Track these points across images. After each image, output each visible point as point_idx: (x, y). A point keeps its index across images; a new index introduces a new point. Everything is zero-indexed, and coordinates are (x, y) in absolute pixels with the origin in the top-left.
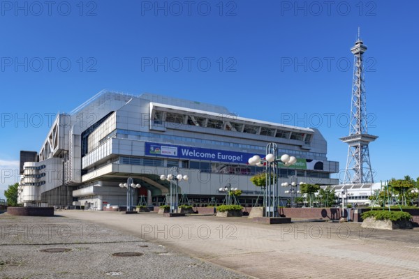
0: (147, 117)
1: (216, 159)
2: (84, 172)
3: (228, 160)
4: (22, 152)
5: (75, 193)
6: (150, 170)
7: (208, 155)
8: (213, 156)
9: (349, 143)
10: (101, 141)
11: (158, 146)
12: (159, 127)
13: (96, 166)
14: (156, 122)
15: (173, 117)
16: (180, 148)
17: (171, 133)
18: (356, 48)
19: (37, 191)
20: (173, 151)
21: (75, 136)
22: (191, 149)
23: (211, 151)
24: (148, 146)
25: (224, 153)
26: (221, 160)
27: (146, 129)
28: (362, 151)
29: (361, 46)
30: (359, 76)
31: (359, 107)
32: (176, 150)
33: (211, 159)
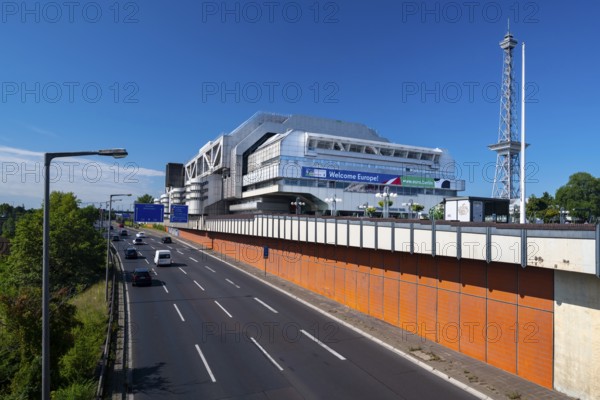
0: (302, 145)
1: (356, 180)
2: (245, 189)
3: (366, 181)
4: (170, 164)
5: (233, 208)
6: (305, 190)
7: (350, 176)
8: (354, 177)
9: (499, 151)
10: (264, 164)
11: (312, 169)
12: (311, 153)
13: (258, 185)
14: (310, 149)
15: (323, 145)
16: (328, 171)
17: (321, 157)
18: (505, 43)
19: (201, 205)
20: (322, 174)
21: (237, 156)
22: (337, 172)
23: (353, 173)
24: (304, 169)
25: (363, 174)
26: (360, 181)
27: (302, 155)
28: (511, 162)
29: (511, 41)
30: (508, 74)
31: (508, 110)
32: (325, 172)
33: (352, 180)
